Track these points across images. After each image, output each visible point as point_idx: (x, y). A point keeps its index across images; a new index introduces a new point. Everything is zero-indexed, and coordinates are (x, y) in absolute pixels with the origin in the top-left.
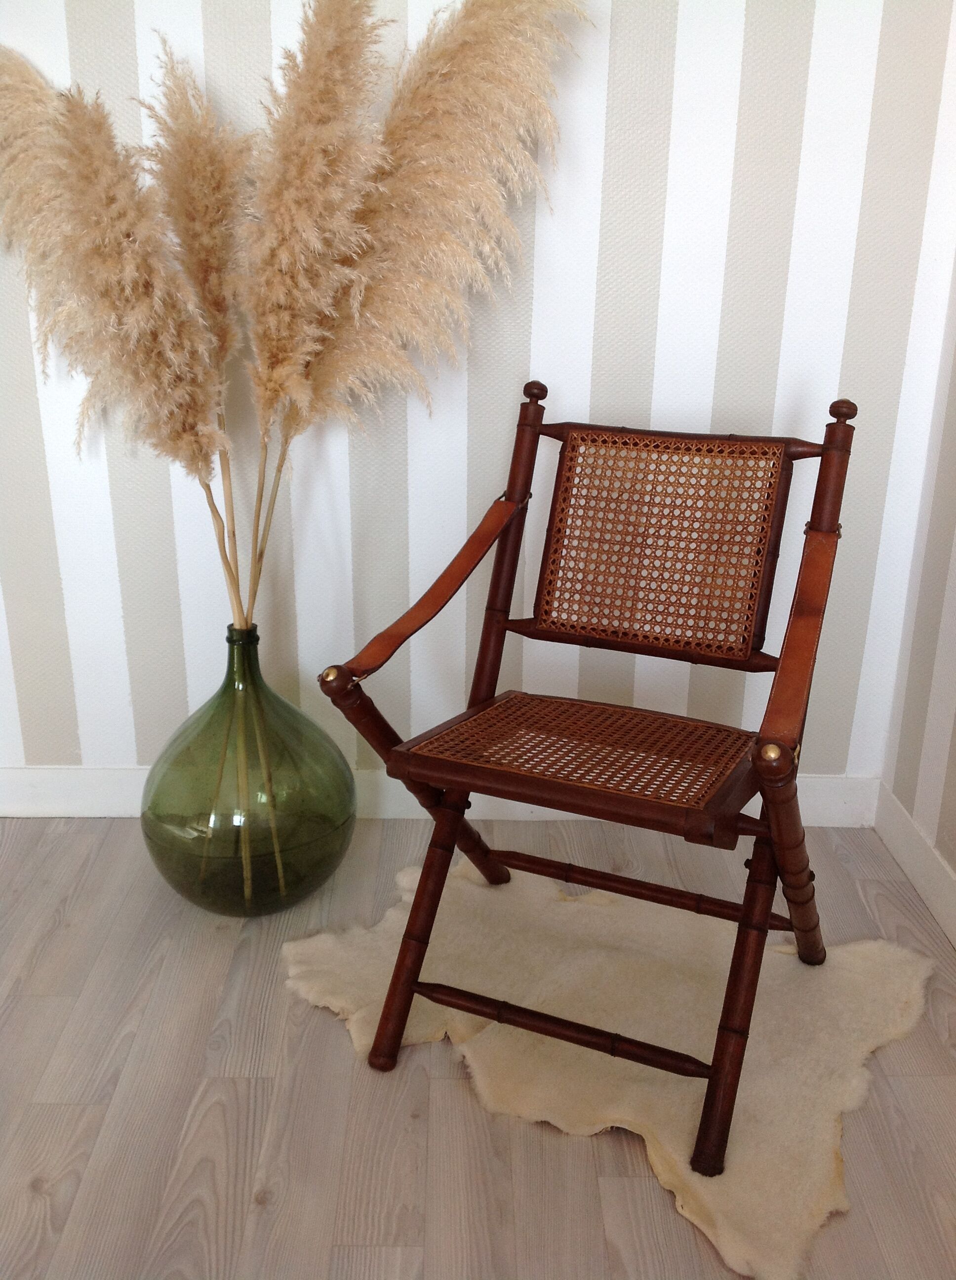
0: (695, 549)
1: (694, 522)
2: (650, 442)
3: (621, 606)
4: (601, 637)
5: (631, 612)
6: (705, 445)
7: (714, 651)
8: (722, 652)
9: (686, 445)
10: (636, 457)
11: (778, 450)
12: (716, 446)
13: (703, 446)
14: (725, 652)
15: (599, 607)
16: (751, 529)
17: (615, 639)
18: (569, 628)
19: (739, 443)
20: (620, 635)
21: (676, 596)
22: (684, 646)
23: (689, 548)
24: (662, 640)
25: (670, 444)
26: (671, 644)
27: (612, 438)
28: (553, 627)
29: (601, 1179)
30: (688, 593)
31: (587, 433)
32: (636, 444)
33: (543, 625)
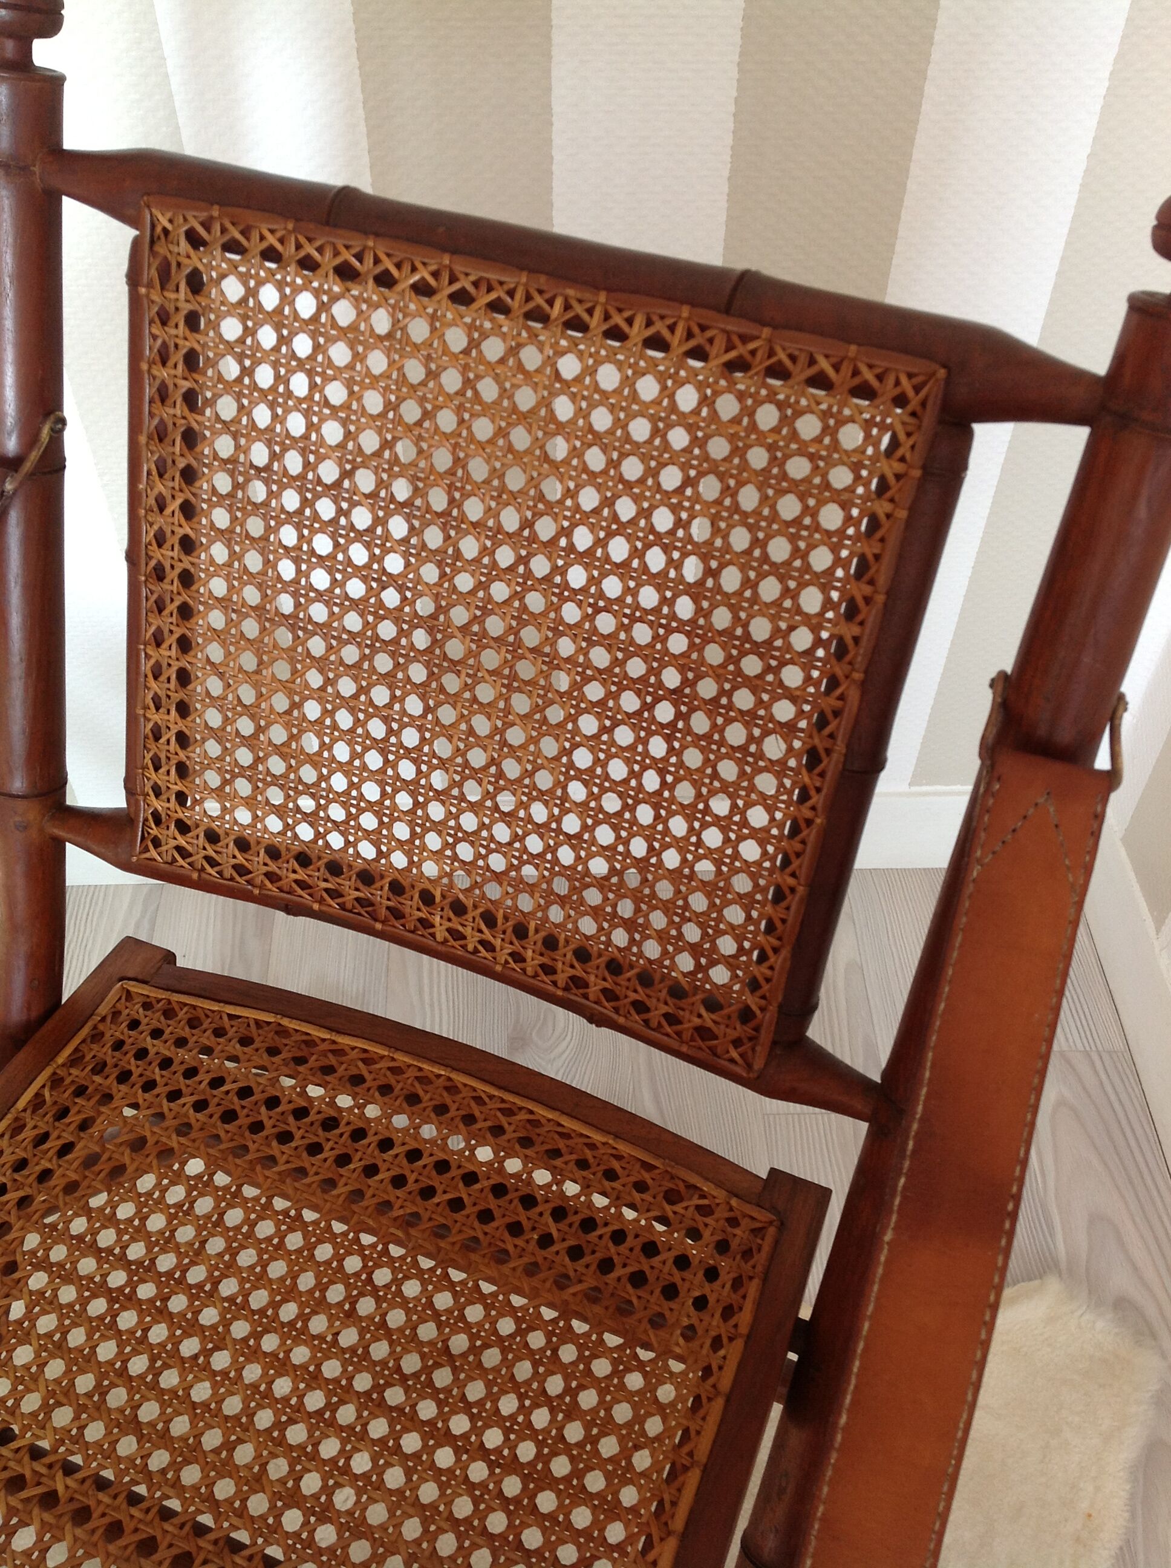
0: (602, 703)
1: (598, 611)
2: (435, 274)
6: (639, 321)
7: (654, 1024)
8: (679, 1034)
9: (567, 307)
10: (390, 336)
11: (917, 389)
12: (680, 330)
13: (630, 321)
14: (686, 1036)
15: (312, 825)
16: (793, 676)
18: (229, 872)
19: (766, 332)
23: (582, 698)
25: (511, 293)
27: (298, 247)
28: (182, 862)
31: (203, 215)
32: (385, 280)
33: (153, 853)
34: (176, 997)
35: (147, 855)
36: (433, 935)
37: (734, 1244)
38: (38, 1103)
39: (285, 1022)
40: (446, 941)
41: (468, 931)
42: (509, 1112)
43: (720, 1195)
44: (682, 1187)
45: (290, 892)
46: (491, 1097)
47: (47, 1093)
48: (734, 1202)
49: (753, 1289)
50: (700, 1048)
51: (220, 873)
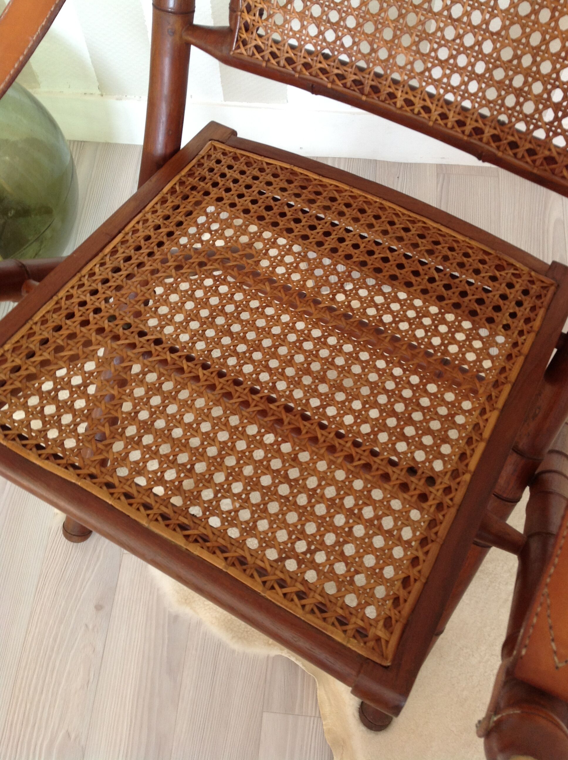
3: (373, 35)
4: (334, 87)
5: (390, 50)
7: (520, 155)
8: (534, 161)
14: (538, 163)
15: (335, 31)
17: (357, 94)
18: (283, 62)
20: (367, 89)
21: (475, 35)
22: (470, 135)
24: (435, 115)
26: (450, 125)
28: (258, 56)
29: (265, 715)
30: (498, 33)
33: (242, 50)
34: (239, 152)
35: (239, 51)
36: (395, 103)
37: (532, 292)
38: (173, 191)
39: (296, 169)
40: (402, 107)
41: (416, 101)
42: (413, 222)
43: (526, 269)
44: (505, 264)
45: (317, 76)
46: (403, 214)
47: (177, 187)
48: (533, 273)
49: (541, 312)
50: (545, 170)
51: (278, 63)
